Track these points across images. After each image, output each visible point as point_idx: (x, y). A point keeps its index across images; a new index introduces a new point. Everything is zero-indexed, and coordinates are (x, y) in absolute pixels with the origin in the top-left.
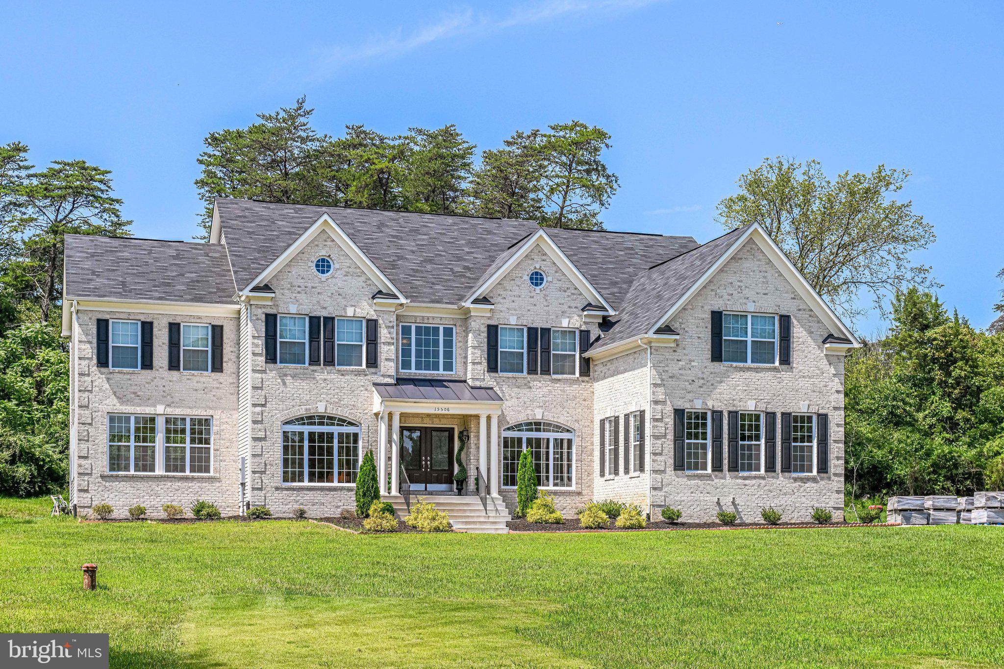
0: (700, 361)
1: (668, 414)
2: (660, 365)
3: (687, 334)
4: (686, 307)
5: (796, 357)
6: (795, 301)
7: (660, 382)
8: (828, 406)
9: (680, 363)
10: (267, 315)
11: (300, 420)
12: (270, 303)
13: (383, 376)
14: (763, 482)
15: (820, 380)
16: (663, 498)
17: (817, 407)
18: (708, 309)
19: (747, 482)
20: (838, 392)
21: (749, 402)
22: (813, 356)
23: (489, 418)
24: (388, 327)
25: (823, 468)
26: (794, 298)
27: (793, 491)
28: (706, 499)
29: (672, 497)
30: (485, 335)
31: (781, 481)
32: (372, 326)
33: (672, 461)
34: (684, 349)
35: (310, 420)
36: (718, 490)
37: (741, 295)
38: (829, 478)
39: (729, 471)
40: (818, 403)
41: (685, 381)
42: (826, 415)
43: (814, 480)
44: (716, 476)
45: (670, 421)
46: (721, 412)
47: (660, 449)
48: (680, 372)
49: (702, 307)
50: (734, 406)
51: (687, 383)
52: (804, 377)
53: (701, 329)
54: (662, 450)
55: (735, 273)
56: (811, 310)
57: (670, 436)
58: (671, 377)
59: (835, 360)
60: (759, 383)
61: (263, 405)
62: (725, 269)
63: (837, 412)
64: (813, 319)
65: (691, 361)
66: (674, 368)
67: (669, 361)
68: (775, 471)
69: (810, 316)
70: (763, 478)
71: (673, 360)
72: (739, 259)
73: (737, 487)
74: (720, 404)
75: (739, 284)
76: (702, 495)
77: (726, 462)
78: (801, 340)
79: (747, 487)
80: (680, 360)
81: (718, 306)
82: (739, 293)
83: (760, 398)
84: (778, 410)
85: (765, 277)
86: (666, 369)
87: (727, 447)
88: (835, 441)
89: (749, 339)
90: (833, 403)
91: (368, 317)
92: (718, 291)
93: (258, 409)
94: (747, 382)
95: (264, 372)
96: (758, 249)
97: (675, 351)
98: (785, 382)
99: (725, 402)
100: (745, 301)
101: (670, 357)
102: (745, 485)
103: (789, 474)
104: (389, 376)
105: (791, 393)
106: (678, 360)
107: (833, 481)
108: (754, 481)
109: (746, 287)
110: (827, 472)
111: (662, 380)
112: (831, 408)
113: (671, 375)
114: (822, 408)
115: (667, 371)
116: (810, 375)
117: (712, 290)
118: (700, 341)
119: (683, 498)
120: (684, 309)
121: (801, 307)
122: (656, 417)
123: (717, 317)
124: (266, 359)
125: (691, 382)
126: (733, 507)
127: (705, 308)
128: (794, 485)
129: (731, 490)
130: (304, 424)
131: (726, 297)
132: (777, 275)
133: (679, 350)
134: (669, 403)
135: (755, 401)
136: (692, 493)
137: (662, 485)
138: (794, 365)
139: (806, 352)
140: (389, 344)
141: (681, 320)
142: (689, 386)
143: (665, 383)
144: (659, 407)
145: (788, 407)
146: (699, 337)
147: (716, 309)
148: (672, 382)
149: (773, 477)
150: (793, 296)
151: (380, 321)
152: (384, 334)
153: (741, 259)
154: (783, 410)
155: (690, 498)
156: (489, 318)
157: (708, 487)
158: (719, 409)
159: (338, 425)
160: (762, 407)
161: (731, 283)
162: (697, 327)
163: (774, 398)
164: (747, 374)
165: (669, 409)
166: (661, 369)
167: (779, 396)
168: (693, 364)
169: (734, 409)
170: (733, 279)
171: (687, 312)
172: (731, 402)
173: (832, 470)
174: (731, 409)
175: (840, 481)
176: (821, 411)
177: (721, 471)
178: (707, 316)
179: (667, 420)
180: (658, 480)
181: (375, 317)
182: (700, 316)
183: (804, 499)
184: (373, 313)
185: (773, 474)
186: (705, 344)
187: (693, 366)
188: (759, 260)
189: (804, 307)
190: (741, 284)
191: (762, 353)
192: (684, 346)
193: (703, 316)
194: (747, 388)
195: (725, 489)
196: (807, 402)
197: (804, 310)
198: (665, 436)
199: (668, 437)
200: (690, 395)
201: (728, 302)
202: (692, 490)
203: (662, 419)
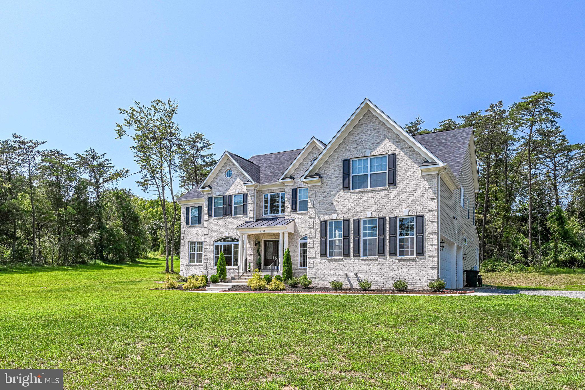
0: (336, 191)
1: (317, 224)
2: (313, 196)
3: (328, 176)
4: (328, 161)
5: (399, 180)
6: (399, 143)
7: (312, 206)
8: (424, 210)
9: (324, 194)
10: (209, 198)
11: (220, 240)
12: (210, 193)
13: (249, 218)
14: (376, 262)
15: (418, 193)
16: (314, 273)
17: (416, 212)
18: (341, 159)
19: (366, 263)
20: (432, 199)
21: (367, 213)
22: (413, 178)
23: (283, 234)
24: (251, 196)
25: (421, 252)
26: (398, 142)
27: (398, 268)
28: (339, 273)
29: (319, 272)
30: (291, 194)
31: (389, 261)
32: (245, 196)
33: (319, 251)
34: (327, 185)
35: (224, 239)
36: (347, 268)
37: (362, 147)
38: (425, 259)
39: (353, 256)
40: (417, 208)
41: (327, 204)
42: (422, 217)
43: (414, 260)
44: (346, 259)
45: (318, 228)
46: (349, 221)
47: (312, 244)
48: (324, 199)
49: (338, 159)
50: (357, 216)
51: (328, 205)
52: (406, 192)
53: (337, 172)
54: (313, 245)
55: (358, 134)
56: (411, 147)
57: (318, 237)
58: (319, 203)
59: (430, 178)
60: (374, 200)
61: (208, 235)
62: (352, 133)
63: (432, 213)
64: (413, 153)
65: (331, 191)
66: (320, 198)
67: (318, 194)
68: (385, 256)
69: (410, 151)
70: (377, 260)
71: (320, 192)
72: (361, 125)
73: (359, 266)
74: (348, 216)
75: (360, 140)
76: (337, 271)
77: (352, 251)
78: (404, 168)
79: (366, 266)
80: (324, 192)
81: (347, 155)
82: (360, 146)
83: (374, 209)
84: (387, 216)
85: (378, 132)
86: (316, 198)
87: (352, 242)
88: (430, 233)
89: (369, 173)
90: (428, 207)
91: (244, 193)
92: (347, 147)
93: (206, 236)
94: (366, 201)
95: (208, 221)
96: (373, 116)
97: (321, 187)
98: (392, 197)
99: (352, 214)
100: (364, 150)
101: (318, 191)
102: (365, 265)
103: (395, 257)
104: (251, 218)
105: (396, 204)
106: (323, 192)
107: (429, 261)
108: (370, 262)
109: (365, 141)
110: (423, 255)
111: (314, 205)
112: (427, 211)
113: (319, 201)
114: (420, 212)
115: (317, 199)
116: (410, 190)
117: (343, 147)
118: (336, 179)
119: (325, 273)
120: (327, 162)
121: (403, 147)
122: (310, 226)
123: (346, 163)
124: (209, 215)
125: (330, 204)
126: (356, 278)
127: (340, 159)
128: (398, 264)
129: (355, 268)
130: (222, 242)
131: (352, 150)
132: (386, 129)
133: (323, 186)
134: (317, 218)
135: (370, 212)
136: (331, 270)
137: (313, 265)
138: (398, 185)
139: (407, 175)
140: (252, 203)
141: (325, 169)
142: (329, 207)
143: (315, 206)
144: (312, 220)
145: (394, 213)
146: (335, 177)
147: (346, 158)
148: (319, 206)
149: (384, 259)
150: (398, 140)
151: (248, 194)
152: (250, 199)
153: (362, 124)
154: (390, 216)
155: (330, 273)
156: (293, 186)
157: (341, 266)
158: (348, 219)
159: (234, 241)
160: (376, 215)
161: (356, 141)
162: (334, 171)
163: (385, 208)
164: (366, 195)
165: (317, 221)
166: (313, 199)
167: (388, 206)
168: (332, 193)
169: (358, 218)
170: (357, 138)
171: (328, 163)
172: (355, 214)
173: (427, 254)
174: (355, 218)
175: (434, 261)
176: (419, 214)
177: (349, 256)
178: (340, 163)
179: (317, 228)
180: (311, 263)
181: (246, 193)
182: (336, 164)
183: (406, 274)
184: (246, 191)
185: (384, 257)
186: (339, 180)
187: (332, 195)
188: (374, 123)
189: (406, 146)
190: (362, 140)
191: (377, 180)
192: (326, 183)
193: (338, 164)
194: (366, 204)
195: (351, 268)
196: (408, 209)
197: (406, 148)
198: (315, 237)
199: (317, 238)
200: (330, 212)
201: (354, 153)
202: (331, 268)
203: (314, 227)
